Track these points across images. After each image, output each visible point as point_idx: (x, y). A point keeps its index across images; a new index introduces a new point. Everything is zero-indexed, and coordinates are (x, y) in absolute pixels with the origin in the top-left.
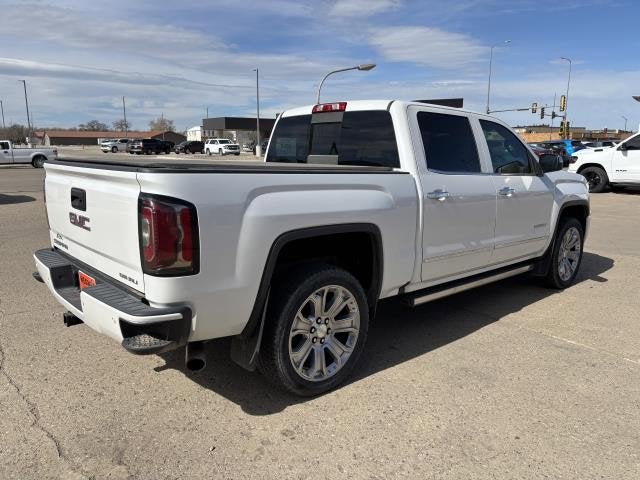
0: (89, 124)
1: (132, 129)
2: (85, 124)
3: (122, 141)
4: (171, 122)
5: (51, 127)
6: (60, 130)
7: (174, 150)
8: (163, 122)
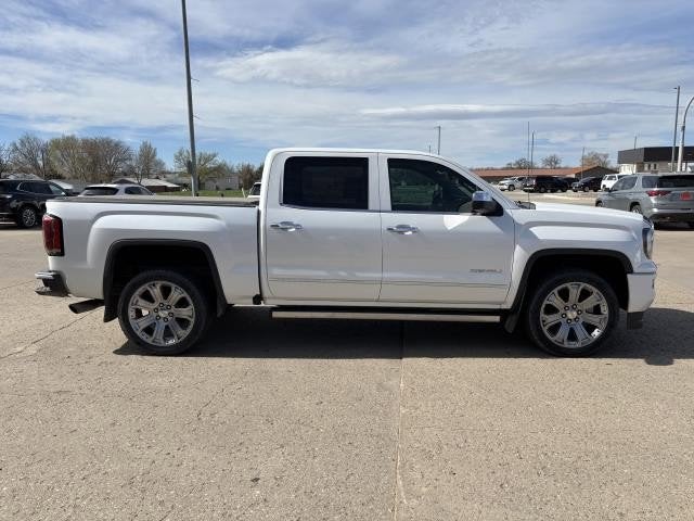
0: (518, 163)
1: (562, 165)
2: (513, 162)
3: (520, 179)
4: (606, 156)
5: (485, 167)
6: (493, 169)
7: (571, 188)
8: (596, 157)
